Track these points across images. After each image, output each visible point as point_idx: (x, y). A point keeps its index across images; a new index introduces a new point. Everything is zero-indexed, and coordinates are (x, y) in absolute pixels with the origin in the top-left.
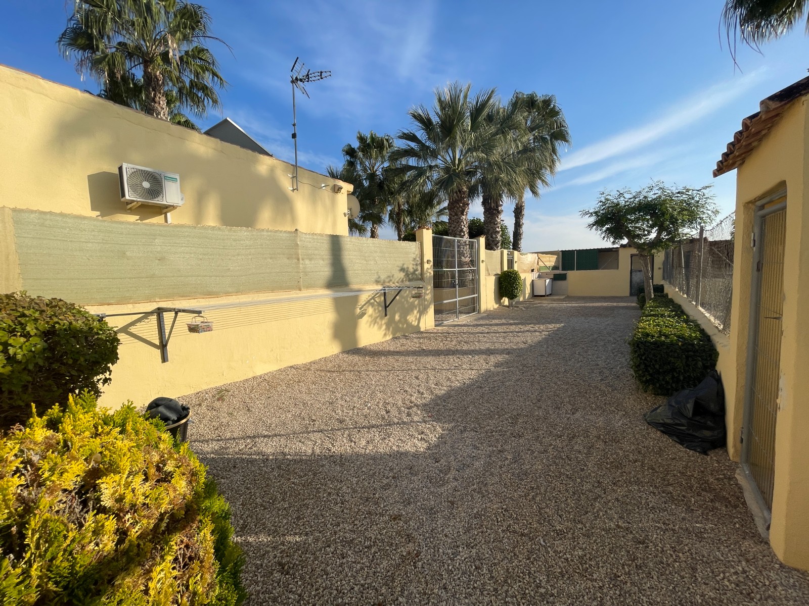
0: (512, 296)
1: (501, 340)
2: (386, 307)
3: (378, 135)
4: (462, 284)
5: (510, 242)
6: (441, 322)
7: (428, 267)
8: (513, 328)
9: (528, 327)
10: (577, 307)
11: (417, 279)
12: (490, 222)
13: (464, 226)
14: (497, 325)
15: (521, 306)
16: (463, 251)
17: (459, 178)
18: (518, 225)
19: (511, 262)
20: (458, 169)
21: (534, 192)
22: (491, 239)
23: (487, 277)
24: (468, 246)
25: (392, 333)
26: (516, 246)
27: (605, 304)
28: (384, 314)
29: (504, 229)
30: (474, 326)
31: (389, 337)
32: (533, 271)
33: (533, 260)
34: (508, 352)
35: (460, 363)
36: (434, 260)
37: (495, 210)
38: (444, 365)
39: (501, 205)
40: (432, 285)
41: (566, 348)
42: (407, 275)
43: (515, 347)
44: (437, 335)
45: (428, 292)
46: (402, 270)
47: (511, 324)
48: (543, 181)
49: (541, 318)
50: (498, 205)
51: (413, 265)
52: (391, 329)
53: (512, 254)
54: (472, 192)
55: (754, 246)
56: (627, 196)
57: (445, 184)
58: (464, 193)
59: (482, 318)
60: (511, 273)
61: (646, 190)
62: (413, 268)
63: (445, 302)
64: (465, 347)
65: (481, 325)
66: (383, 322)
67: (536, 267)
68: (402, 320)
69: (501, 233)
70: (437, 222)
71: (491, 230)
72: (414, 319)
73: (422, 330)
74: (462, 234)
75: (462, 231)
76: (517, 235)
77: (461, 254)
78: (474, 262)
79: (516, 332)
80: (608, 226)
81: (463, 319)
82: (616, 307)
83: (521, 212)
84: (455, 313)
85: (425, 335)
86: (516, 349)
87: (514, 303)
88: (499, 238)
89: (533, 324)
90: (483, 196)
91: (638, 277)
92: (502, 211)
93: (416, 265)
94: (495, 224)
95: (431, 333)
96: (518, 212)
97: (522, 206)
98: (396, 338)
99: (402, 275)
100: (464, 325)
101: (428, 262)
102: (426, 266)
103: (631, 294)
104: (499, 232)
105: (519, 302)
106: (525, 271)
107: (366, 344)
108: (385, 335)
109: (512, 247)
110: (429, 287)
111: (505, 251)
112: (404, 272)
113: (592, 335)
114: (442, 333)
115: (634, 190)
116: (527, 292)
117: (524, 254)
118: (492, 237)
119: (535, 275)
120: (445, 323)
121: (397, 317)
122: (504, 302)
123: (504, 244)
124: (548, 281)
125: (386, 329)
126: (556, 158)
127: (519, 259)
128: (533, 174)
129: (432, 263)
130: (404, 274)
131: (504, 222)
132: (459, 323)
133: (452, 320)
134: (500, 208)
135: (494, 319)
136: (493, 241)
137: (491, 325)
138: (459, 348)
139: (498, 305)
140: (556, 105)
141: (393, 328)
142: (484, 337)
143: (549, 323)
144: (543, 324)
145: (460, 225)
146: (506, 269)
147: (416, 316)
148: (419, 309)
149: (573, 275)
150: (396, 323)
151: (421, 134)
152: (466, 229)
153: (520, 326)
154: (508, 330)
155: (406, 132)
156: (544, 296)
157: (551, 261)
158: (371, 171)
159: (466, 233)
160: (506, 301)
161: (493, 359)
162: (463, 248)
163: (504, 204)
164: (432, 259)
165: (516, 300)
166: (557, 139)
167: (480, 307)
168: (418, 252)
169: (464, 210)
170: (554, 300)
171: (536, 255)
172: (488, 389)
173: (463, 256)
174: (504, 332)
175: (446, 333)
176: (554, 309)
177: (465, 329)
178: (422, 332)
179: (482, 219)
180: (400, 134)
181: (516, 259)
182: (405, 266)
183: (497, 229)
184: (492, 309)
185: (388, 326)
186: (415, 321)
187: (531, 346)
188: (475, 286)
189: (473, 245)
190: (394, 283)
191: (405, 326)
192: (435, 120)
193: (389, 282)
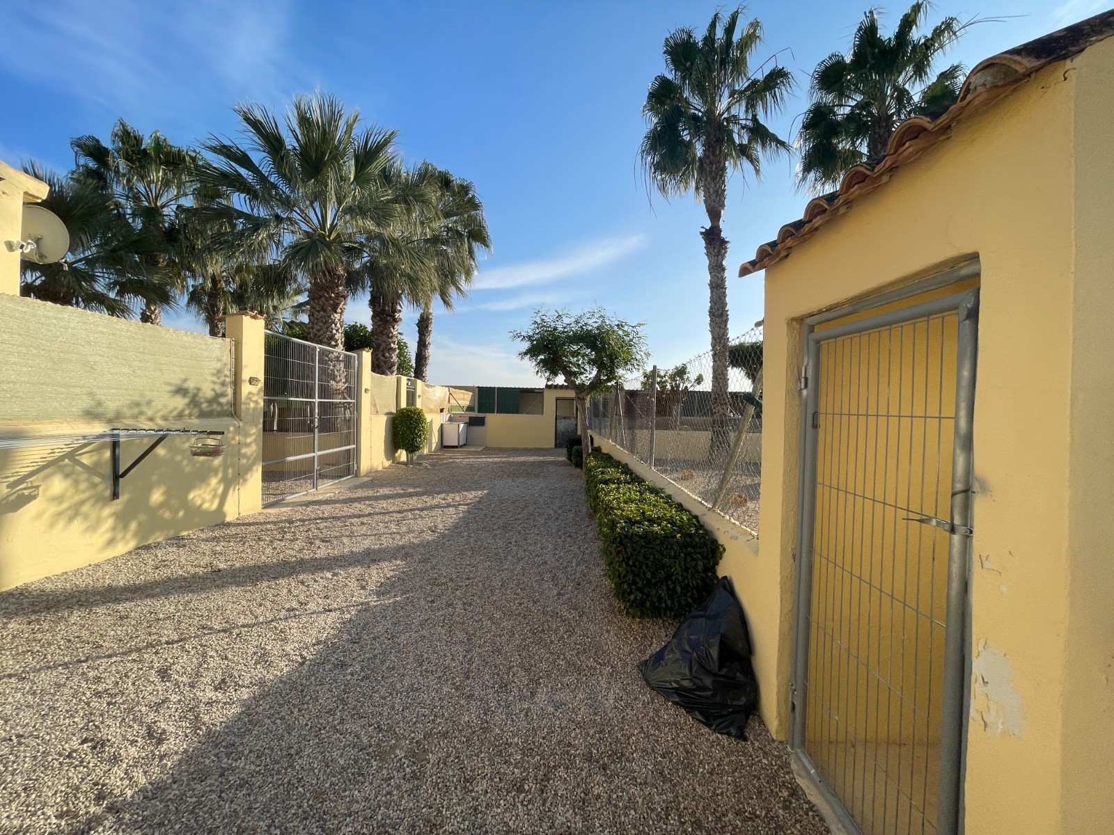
0: (412, 448)
1: (393, 528)
2: (117, 477)
3: (170, 142)
4: (327, 426)
5: (411, 366)
6: (280, 497)
7: (253, 394)
8: (413, 502)
9: (437, 499)
10: (499, 463)
11: (222, 414)
12: (382, 333)
13: (337, 331)
14: (386, 497)
15: (425, 463)
16: (333, 370)
17: (330, 249)
18: (422, 345)
19: (411, 396)
20: (329, 236)
21: (446, 303)
22: (382, 358)
23: (373, 417)
24: (342, 365)
25: (136, 534)
26: (419, 373)
27: (532, 459)
28: (108, 493)
29: (402, 346)
30: (345, 501)
31: (125, 546)
32: (442, 410)
33: (443, 396)
34: (403, 552)
35: (302, 598)
36: (266, 380)
37: (390, 316)
38: (259, 611)
39: (400, 311)
40: (261, 426)
41: (496, 535)
42: (194, 402)
43: (416, 541)
44: (264, 527)
45: (250, 440)
46: (181, 391)
47: (410, 495)
48: (458, 289)
49: (454, 482)
50: (394, 311)
51: (214, 383)
52: (133, 526)
53: (414, 384)
54: (353, 281)
55: (806, 386)
56: (566, 320)
57: (303, 251)
58: (339, 277)
59: (362, 486)
60: (411, 412)
61: (588, 316)
62: (213, 390)
63: (290, 459)
64: (322, 553)
65: (358, 500)
66: (107, 511)
67: (446, 406)
68: (173, 502)
69: (398, 351)
70: (292, 322)
71: (384, 345)
72: (208, 497)
73: (228, 519)
74: (333, 343)
75: (332, 337)
76: (421, 358)
77: (327, 375)
78: (353, 391)
79: (418, 509)
80: (543, 357)
81: (327, 489)
82: (543, 462)
83: (427, 327)
84: (311, 478)
85: (233, 530)
86: (418, 546)
87: (415, 458)
88: (395, 358)
89: (444, 492)
90: (372, 293)
91: (563, 425)
92: (401, 319)
93: (223, 384)
94: (389, 337)
95: (250, 524)
96: (424, 325)
97: (428, 319)
98: (147, 548)
99: (180, 402)
100: (327, 502)
101: (252, 381)
102: (246, 389)
103: (557, 446)
104: (394, 350)
105: (422, 457)
106: (431, 411)
107: (28, 580)
108: (111, 542)
109: (413, 375)
110: (254, 431)
111: (404, 379)
112: (184, 396)
113: (526, 507)
114: (275, 523)
115: (576, 312)
116: (434, 441)
117: (432, 386)
118: (383, 356)
119: (445, 416)
120: (290, 498)
121: (157, 497)
122: (400, 456)
123: (403, 368)
124: (462, 426)
125: (114, 529)
126: (473, 264)
127: (424, 392)
128: (446, 276)
129: (261, 384)
130: (186, 400)
131: (402, 337)
132: (316, 498)
133: (302, 493)
134: (397, 315)
135: (382, 486)
136: (385, 362)
137: (376, 498)
138: (307, 555)
139: (390, 462)
140: (476, 195)
141: (140, 524)
142: (363, 524)
143: (467, 491)
144: (459, 492)
145: (328, 328)
146: (403, 405)
147: (215, 490)
148: (225, 472)
149: (493, 419)
150: (153, 511)
151: (259, 157)
152: (340, 337)
153: (424, 498)
154: (405, 507)
155: (227, 143)
156: (456, 447)
157: (465, 399)
158: (150, 203)
159: (339, 342)
160: (402, 455)
161: (377, 574)
162: (334, 366)
163: (404, 310)
164: (261, 377)
165: (418, 453)
166: (476, 240)
167: (358, 467)
168: (227, 358)
169: (338, 304)
170: (470, 453)
171: (447, 389)
172: (358, 668)
173: (334, 380)
174: (399, 512)
175: (285, 521)
176: (470, 466)
177: (327, 510)
178: (229, 525)
179: (370, 328)
180: (215, 143)
181: (419, 392)
182: (190, 385)
183: (392, 345)
184: (380, 468)
185: (122, 520)
186: (212, 501)
187: (443, 536)
188: (351, 431)
189: (350, 362)
190: (151, 419)
191: (181, 514)
192: (290, 142)
193: (135, 417)
